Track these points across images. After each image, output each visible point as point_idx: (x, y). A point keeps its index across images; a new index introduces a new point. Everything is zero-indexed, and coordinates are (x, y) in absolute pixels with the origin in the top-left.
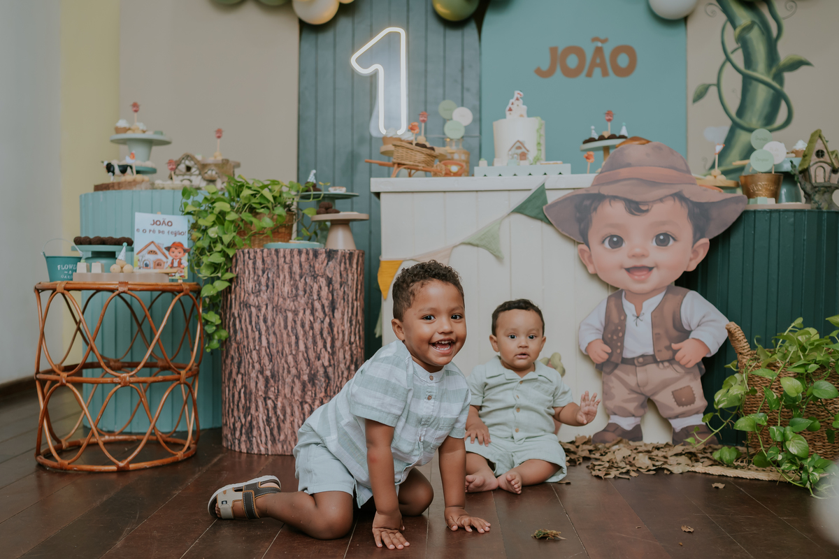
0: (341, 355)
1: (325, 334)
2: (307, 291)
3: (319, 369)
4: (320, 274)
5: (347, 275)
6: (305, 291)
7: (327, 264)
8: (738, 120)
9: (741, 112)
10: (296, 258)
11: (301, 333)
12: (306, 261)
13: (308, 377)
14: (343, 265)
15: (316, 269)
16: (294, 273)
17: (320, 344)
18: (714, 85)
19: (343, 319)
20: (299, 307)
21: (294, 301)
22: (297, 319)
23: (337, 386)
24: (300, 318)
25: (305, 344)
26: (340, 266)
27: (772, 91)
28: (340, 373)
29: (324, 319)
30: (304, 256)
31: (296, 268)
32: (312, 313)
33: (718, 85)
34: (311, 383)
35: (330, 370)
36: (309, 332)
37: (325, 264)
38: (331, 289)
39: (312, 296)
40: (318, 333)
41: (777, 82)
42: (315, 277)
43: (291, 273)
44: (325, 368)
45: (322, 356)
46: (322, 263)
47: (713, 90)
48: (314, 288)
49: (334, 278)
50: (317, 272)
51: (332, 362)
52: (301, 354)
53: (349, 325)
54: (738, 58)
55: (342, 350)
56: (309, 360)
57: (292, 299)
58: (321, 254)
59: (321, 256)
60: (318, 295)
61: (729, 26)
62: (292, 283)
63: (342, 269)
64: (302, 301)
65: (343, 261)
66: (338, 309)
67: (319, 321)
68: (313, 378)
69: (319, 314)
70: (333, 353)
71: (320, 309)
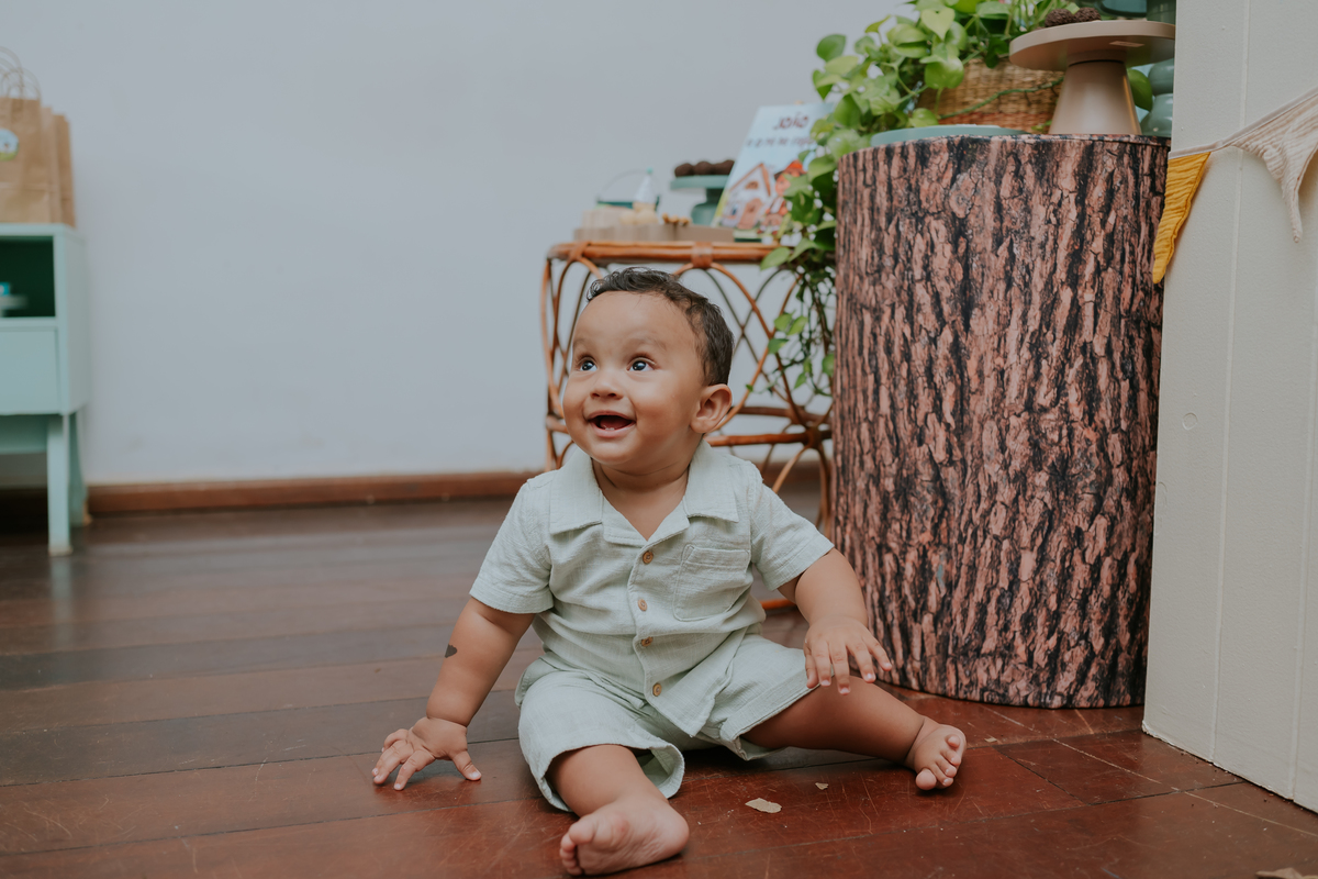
0: (989, 439)
1: (940, 373)
2: (902, 259)
3: (921, 468)
4: (933, 210)
5: (1028, 210)
6: (896, 257)
7: (954, 180)
10: (883, 167)
11: (884, 368)
12: (900, 177)
13: (895, 484)
14: (1007, 180)
15: (923, 198)
16: (878, 209)
17: (925, 401)
19: (1002, 338)
20: (884, 299)
21: (874, 285)
22: (878, 331)
23: (970, 521)
24: (884, 328)
25: (892, 397)
26: (998, 183)
28: (984, 488)
29: (939, 332)
30: (896, 161)
31: (882, 200)
32: (910, 319)
34: (900, 501)
35: (951, 475)
36: (899, 367)
37: (946, 180)
38: (961, 250)
39: (910, 269)
40: (922, 370)
42: (919, 218)
43: (873, 209)
44: (936, 467)
45: (928, 433)
46: (939, 179)
48: (915, 250)
49: (972, 219)
50: (924, 205)
51: (957, 453)
52: (882, 421)
53: (1026, 354)
55: (991, 426)
56: (898, 441)
57: (871, 278)
58: (936, 153)
59: (937, 160)
60: (925, 267)
62: (873, 236)
63: (1005, 192)
64: (890, 285)
65: (1011, 168)
66: (982, 308)
67: (924, 338)
68: (905, 487)
69: (926, 319)
70: (961, 430)
71: (927, 309)
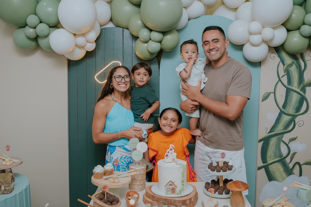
8: (283, 110)
9: (284, 106)
18: (272, 93)
27: (300, 96)
33: (274, 93)
41: (303, 92)
47: (272, 95)
54: (285, 80)
61: (281, 63)
